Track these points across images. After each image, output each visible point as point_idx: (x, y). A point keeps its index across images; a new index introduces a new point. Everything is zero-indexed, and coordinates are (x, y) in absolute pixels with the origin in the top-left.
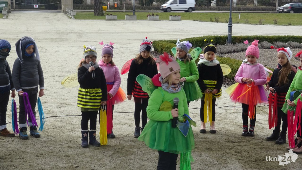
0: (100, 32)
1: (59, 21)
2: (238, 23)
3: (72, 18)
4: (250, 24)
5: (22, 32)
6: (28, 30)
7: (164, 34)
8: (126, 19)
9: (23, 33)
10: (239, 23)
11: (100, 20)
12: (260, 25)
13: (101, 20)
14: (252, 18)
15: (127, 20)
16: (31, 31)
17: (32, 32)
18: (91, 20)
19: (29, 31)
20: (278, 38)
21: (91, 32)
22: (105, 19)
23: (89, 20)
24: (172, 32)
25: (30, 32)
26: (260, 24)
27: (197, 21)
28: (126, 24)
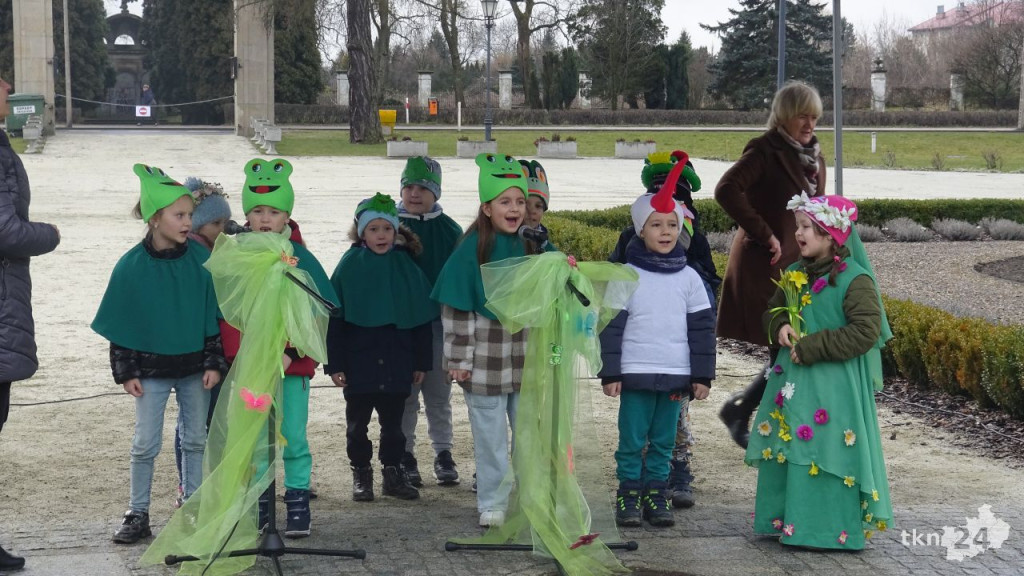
0: (354, 193)
1: (220, 160)
2: (859, 164)
3: (267, 152)
4: (902, 168)
5: (86, 195)
6: (109, 188)
7: (576, 199)
8: (458, 154)
9: (89, 198)
10: (862, 164)
11: (367, 158)
12: (935, 173)
13: (371, 158)
14: (920, 148)
15: (462, 157)
16: (116, 192)
17: (120, 195)
18: (335, 159)
19: (111, 192)
20: (950, 206)
21: (324, 194)
22: (384, 154)
23: (327, 159)
24: (607, 195)
25: (112, 194)
26: (938, 169)
27: (714, 159)
28: (458, 170)
